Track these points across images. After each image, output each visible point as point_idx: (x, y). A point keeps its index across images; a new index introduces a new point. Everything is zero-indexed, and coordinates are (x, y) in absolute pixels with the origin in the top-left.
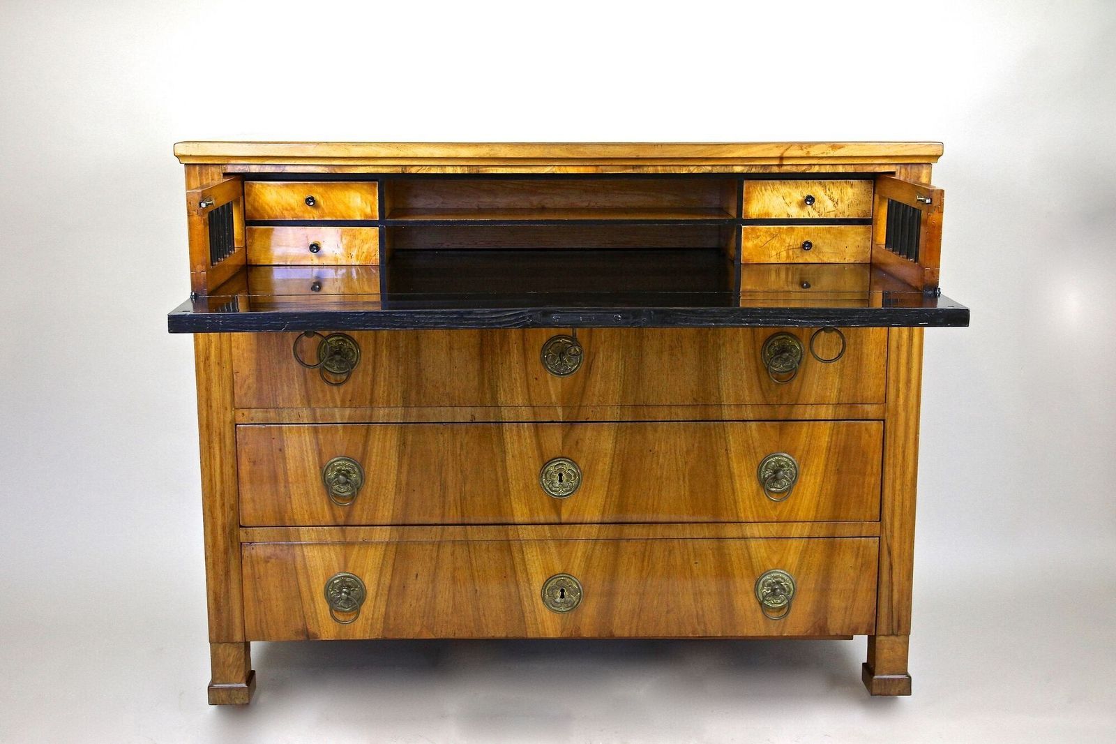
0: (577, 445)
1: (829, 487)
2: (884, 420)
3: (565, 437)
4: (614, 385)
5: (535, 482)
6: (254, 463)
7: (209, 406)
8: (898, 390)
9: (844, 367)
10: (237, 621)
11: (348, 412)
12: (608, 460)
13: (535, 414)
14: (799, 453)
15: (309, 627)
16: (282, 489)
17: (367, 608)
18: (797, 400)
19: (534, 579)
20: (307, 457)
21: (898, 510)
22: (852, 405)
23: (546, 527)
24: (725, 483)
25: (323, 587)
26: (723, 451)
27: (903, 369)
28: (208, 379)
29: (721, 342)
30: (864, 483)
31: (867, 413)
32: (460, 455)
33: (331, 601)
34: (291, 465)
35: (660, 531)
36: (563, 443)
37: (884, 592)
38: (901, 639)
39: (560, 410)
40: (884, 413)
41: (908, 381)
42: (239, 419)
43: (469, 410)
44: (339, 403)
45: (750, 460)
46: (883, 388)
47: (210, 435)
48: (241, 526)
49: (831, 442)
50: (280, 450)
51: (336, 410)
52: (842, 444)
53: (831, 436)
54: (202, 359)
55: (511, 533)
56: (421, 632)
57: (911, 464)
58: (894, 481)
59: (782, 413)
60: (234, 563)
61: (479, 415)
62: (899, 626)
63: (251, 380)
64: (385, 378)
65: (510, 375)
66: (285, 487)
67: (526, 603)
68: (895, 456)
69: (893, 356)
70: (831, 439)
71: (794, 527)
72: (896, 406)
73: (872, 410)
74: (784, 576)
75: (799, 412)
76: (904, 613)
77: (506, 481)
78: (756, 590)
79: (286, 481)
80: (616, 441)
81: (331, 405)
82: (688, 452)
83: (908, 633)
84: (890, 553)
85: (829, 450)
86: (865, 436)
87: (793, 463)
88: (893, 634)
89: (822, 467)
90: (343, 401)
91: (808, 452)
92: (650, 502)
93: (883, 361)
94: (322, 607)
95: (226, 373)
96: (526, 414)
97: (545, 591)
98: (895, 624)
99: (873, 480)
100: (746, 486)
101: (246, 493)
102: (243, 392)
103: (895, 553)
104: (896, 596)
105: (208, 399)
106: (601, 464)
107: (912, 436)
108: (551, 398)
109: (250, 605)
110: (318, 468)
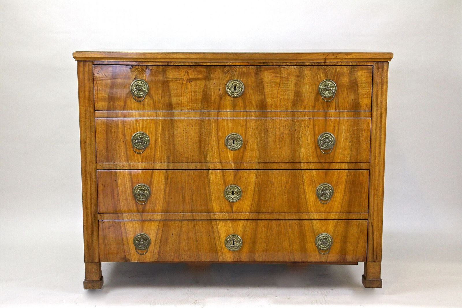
0: (240, 180)
1: (346, 198)
2: (369, 170)
3: (235, 176)
4: (256, 154)
5: (222, 195)
6: (105, 186)
7: (86, 162)
8: (375, 157)
9: (352, 147)
10: (97, 253)
11: (144, 164)
12: (253, 186)
13: (222, 166)
14: (333, 183)
15: (126, 256)
16: (116, 197)
17: (151, 248)
18: (333, 161)
19: (221, 236)
20: (127, 184)
21: (376, 208)
22: (356, 163)
23: (227, 214)
24: (303, 196)
25: (133, 239)
26: (302, 182)
27: (377, 148)
28: (86, 151)
29: (301, 136)
30: (361, 196)
31: (362, 166)
32: (191, 183)
33: (136, 245)
34: (120, 187)
35: (275, 216)
36: (234, 178)
37: (370, 243)
38: (377, 264)
39: (233, 165)
40: (369, 167)
41: (380, 153)
42: (98, 167)
43: (195, 164)
44: (140, 161)
45: (313, 186)
46: (369, 156)
47: (86, 174)
48: (99, 213)
49: (347, 179)
50: (115, 181)
51: (139, 164)
52: (352, 180)
53: (347, 176)
54: (83, 142)
55: (212, 217)
56: (174, 259)
57: (381, 189)
58: (374, 196)
59: (326, 166)
60: (95, 229)
61: (199, 166)
62: (377, 258)
63: (104, 151)
64: (160, 151)
65: (212, 150)
66: (117, 196)
67: (218, 246)
68: (374, 185)
69: (373, 143)
70: (347, 178)
71: (332, 215)
72: (375, 164)
73: (364, 165)
74: (327, 236)
75: (333, 166)
76: (378, 252)
77: (210, 194)
78: (315, 242)
79: (118, 194)
80: (256, 178)
81: (137, 162)
82: (287, 183)
83: (380, 261)
84: (372, 226)
85: (346, 182)
86: (361, 176)
87: (331, 188)
88: (374, 261)
89: (343, 190)
90: (142, 160)
91: (337, 183)
92: (271, 204)
93: (368, 145)
94: (132, 248)
95: (93, 148)
96: (218, 166)
97: (226, 241)
98: (375, 257)
99: (365, 195)
100: (311, 197)
101: (101, 199)
102: (100, 156)
103: (375, 226)
104: (375, 245)
105: (86, 159)
106: (250, 187)
107: (381, 177)
108: (229, 159)
109: (102, 247)
110: (131, 189)
